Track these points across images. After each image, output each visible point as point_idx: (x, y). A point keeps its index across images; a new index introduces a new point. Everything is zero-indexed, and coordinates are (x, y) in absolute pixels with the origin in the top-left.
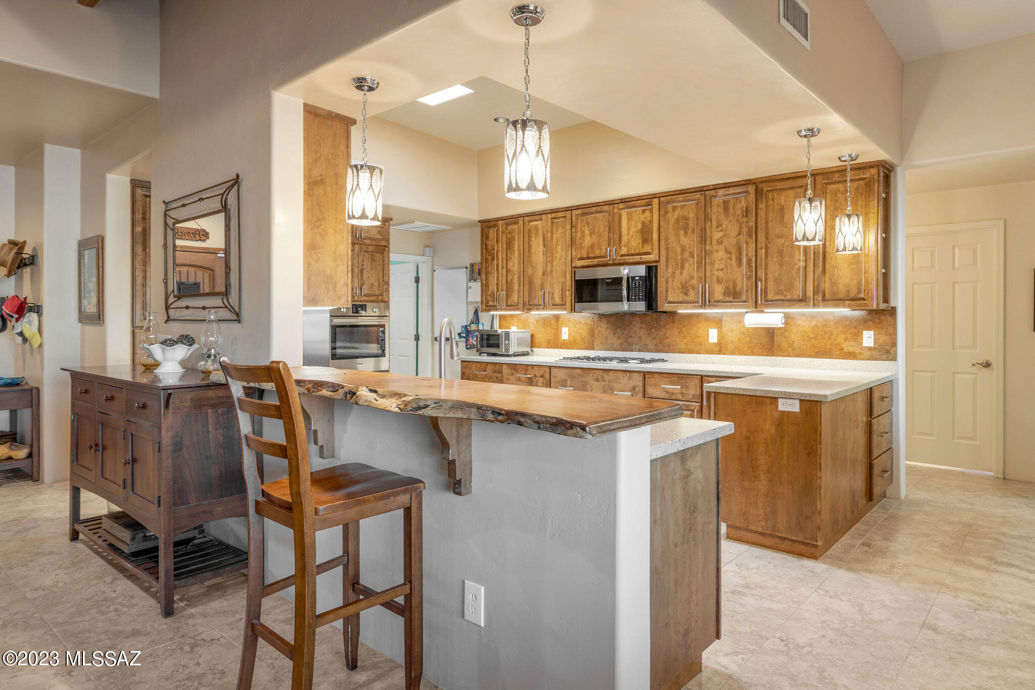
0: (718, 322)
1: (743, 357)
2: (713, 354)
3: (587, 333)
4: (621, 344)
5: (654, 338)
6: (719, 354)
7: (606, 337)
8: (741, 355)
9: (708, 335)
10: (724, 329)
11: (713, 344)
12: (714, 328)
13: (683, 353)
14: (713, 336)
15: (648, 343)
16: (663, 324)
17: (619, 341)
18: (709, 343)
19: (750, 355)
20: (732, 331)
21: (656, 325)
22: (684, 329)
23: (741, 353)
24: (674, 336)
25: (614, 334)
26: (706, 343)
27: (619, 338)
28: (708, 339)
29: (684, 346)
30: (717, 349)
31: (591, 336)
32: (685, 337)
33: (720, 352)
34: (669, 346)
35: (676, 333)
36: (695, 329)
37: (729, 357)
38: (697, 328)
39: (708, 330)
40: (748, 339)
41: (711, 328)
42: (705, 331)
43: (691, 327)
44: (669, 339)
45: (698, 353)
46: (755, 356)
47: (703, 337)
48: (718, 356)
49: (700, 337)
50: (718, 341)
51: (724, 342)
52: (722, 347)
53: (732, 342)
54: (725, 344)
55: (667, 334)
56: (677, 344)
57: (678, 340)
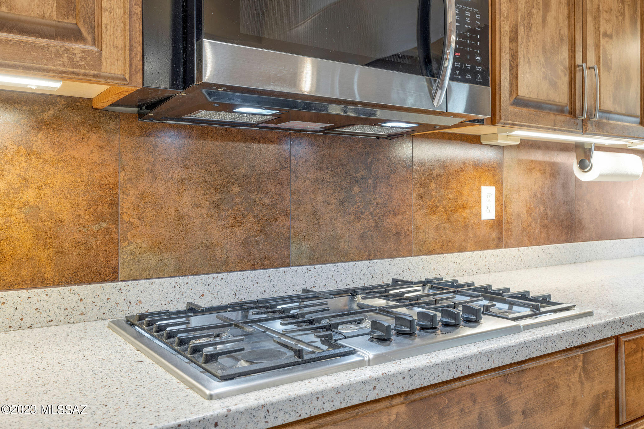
0: (495, 174)
1: (535, 248)
2: (488, 248)
3: (75, 205)
4: (245, 243)
5: (358, 216)
6: (498, 247)
7: (181, 218)
8: (531, 245)
9: (479, 202)
10: (507, 185)
11: (488, 222)
12: (491, 184)
13: (429, 253)
14: (488, 203)
15: (339, 231)
17: (240, 232)
18: (481, 222)
19: (544, 244)
20: (519, 190)
21: (362, 173)
22: (433, 186)
23: (533, 240)
24: (411, 206)
25: (216, 205)
26: (477, 221)
27: (238, 220)
28: (479, 213)
29: (432, 233)
30: (494, 235)
31: (100, 217)
32: (434, 210)
33: (500, 242)
35: (414, 199)
36: (454, 185)
37: (515, 251)
38: (459, 185)
39: (479, 191)
40: (542, 208)
41: (485, 185)
42: (474, 193)
43: (448, 181)
44: (398, 216)
45: (462, 249)
46: (551, 243)
47: (470, 208)
48: (497, 251)
49: (464, 208)
50: (496, 216)
51: (505, 218)
52: (502, 228)
53: (519, 215)
54: (508, 223)
55: (395, 203)
56: (417, 228)
57: (419, 219)
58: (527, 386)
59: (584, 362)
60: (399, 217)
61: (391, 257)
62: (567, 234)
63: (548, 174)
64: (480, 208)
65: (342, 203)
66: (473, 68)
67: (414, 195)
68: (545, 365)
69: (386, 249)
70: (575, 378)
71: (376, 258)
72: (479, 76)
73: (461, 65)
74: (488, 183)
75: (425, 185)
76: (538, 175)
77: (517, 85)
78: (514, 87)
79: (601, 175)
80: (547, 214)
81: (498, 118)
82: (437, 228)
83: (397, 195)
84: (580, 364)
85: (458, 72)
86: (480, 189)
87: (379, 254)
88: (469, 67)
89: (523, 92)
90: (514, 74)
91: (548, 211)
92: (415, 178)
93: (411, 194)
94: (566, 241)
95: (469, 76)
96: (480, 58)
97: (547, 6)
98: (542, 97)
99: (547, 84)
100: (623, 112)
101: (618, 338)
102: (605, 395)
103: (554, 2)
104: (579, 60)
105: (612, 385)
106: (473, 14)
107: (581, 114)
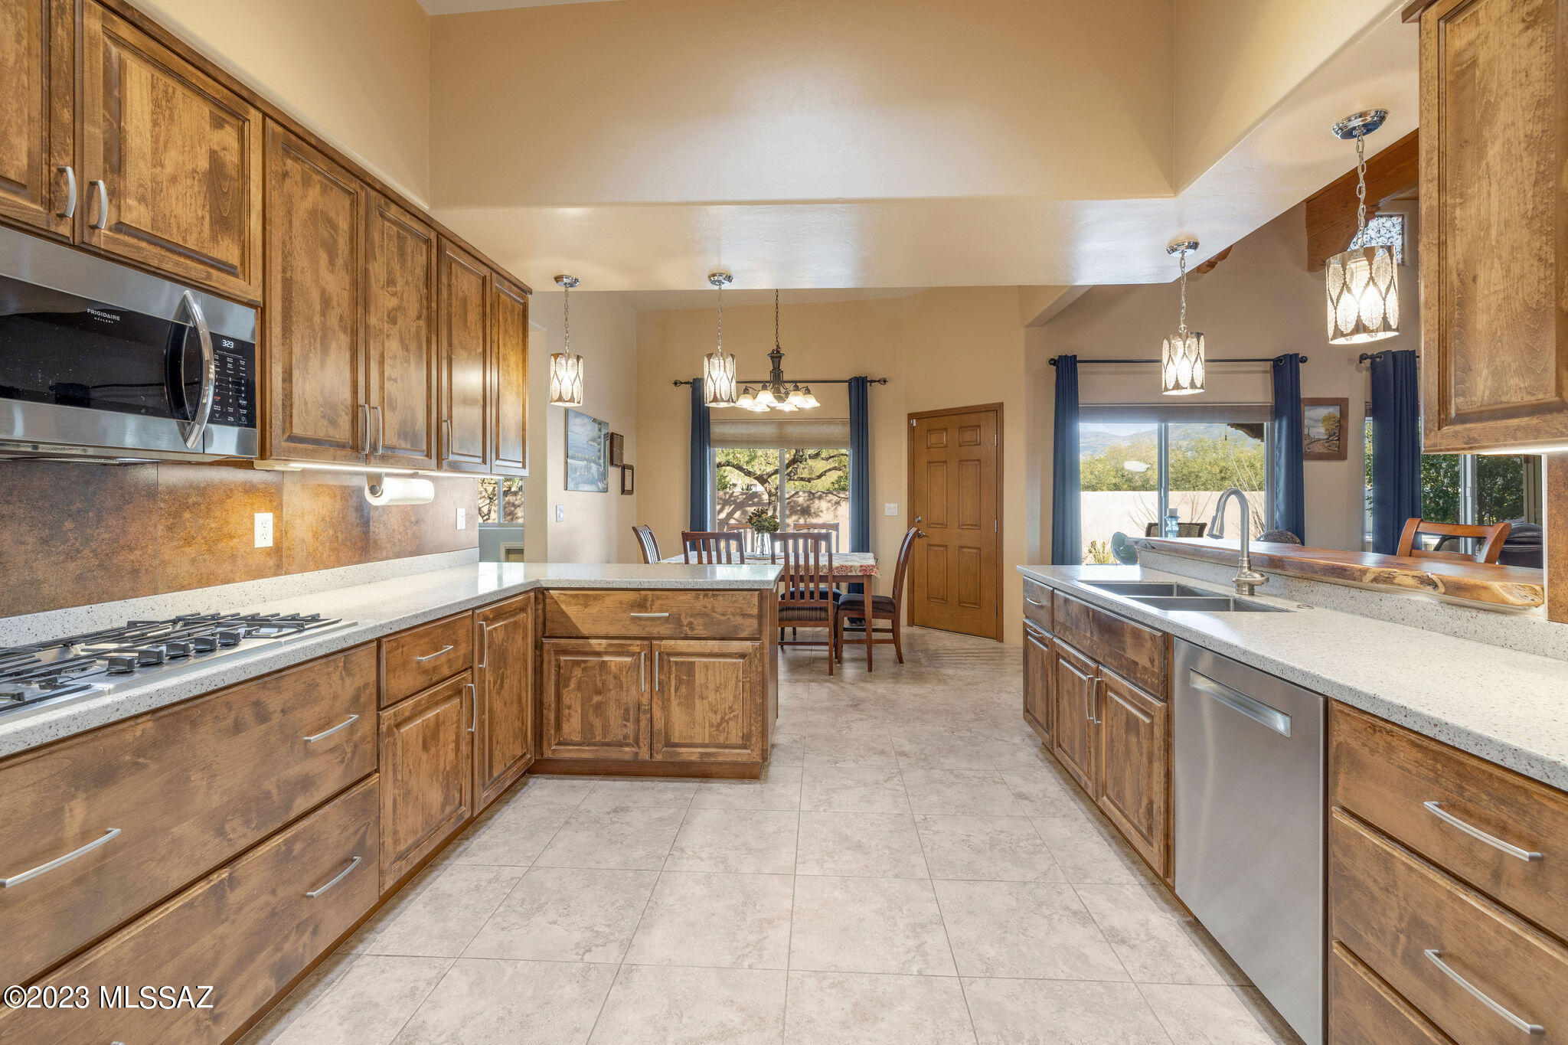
0: (272, 497)
1: (323, 571)
2: (263, 577)
5: (72, 555)
6: (276, 574)
8: (318, 569)
9: (252, 529)
10: (287, 512)
11: (263, 549)
12: (266, 511)
13: (182, 588)
14: (263, 529)
18: (254, 551)
19: (334, 567)
20: (303, 515)
22: (187, 515)
23: (320, 564)
24: (155, 539)
26: (248, 550)
28: (252, 541)
29: (187, 567)
30: (271, 563)
32: (188, 541)
33: (279, 570)
34: (135, 572)
35: (160, 531)
36: (218, 514)
37: (297, 577)
38: (225, 513)
39: (251, 518)
40: (331, 532)
41: (259, 511)
42: (245, 520)
43: (209, 509)
44: (136, 552)
45: (227, 581)
46: (343, 565)
47: (239, 536)
48: (275, 579)
49: (231, 537)
50: (274, 543)
51: (285, 545)
52: (282, 555)
53: (303, 541)
54: (289, 549)
55: (130, 537)
56: (164, 563)
57: (167, 552)
58: (287, 689)
59: (345, 663)
60: (138, 552)
61: (124, 597)
62: (361, 555)
63: (338, 498)
64: (253, 536)
65: (45, 541)
66: (236, 411)
67: (160, 527)
68: (305, 670)
69: (116, 590)
70: (336, 677)
71: (101, 600)
72: (243, 419)
73: (222, 409)
74: (263, 509)
75: (177, 515)
76: (327, 499)
77: (291, 423)
78: (288, 424)
79: (391, 500)
80: (337, 537)
81: (268, 454)
82: (193, 561)
83: (133, 527)
84: (342, 664)
85: (217, 415)
86: (253, 516)
87: (105, 596)
88: (231, 410)
89: (297, 430)
90: (288, 413)
91: (339, 534)
92: (161, 508)
93: (155, 526)
94: (360, 562)
95: (231, 419)
96: (245, 402)
97: (325, 351)
98: (321, 434)
99: (325, 422)
100: (409, 447)
101: (379, 640)
102: (366, 686)
103: (334, 346)
104: (361, 400)
105: (373, 678)
106: (236, 361)
107: (363, 449)
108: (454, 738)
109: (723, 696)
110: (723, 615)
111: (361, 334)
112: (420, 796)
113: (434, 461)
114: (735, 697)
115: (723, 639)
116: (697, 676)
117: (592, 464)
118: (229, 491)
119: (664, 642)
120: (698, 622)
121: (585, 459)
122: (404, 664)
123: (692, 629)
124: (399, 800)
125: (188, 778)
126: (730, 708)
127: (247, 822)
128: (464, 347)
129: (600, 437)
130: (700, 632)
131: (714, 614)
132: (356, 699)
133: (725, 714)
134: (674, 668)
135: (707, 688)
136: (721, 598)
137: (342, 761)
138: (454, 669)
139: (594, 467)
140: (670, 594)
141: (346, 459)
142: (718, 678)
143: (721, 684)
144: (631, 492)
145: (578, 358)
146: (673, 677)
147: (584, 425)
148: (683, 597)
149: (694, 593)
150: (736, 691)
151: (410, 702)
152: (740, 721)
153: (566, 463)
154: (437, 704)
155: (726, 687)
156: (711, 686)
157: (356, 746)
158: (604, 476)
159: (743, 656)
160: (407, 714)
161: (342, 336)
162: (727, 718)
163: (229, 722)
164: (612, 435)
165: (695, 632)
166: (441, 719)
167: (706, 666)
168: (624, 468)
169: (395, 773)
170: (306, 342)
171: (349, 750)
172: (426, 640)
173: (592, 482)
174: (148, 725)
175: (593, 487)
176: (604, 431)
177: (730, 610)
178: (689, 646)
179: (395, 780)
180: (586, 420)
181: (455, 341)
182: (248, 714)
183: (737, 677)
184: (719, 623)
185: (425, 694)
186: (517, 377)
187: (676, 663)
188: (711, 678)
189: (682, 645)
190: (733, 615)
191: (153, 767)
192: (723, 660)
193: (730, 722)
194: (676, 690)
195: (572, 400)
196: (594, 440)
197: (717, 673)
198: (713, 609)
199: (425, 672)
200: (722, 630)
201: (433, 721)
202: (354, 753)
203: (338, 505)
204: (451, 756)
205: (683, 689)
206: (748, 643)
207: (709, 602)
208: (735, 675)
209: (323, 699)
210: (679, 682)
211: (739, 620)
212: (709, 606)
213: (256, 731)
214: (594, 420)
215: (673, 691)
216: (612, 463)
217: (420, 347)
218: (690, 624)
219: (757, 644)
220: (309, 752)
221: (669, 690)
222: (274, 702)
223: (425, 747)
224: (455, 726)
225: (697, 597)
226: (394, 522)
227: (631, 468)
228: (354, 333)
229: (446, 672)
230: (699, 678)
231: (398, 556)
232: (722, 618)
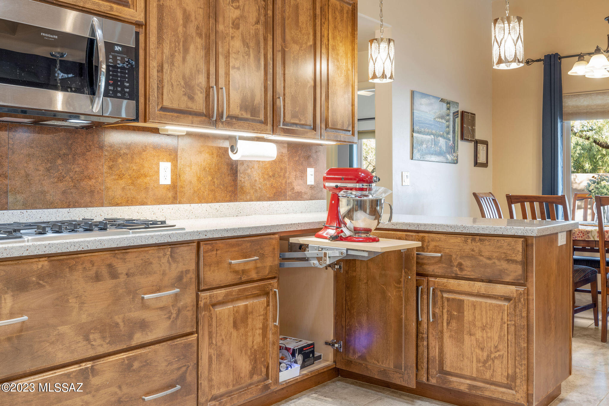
0: (171, 153)
1: (203, 205)
2: (164, 204)
5: (61, 179)
6: (173, 203)
8: (201, 202)
9: (158, 173)
10: (180, 162)
11: (165, 186)
12: (167, 161)
13: (117, 205)
14: (165, 173)
16: (79, 151)
18: (159, 186)
20: (190, 166)
21: (64, 150)
22: (120, 161)
23: (202, 200)
24: (103, 173)
26: (156, 185)
28: (158, 180)
29: (119, 192)
30: (170, 195)
32: (121, 176)
33: (175, 200)
34: (92, 192)
35: (105, 169)
36: (138, 161)
37: (186, 206)
38: (142, 161)
39: (158, 165)
40: (210, 178)
41: (163, 161)
42: (154, 166)
43: (132, 158)
44: (93, 180)
45: (143, 204)
46: (218, 202)
47: (151, 176)
48: (172, 206)
49: (146, 176)
50: (172, 182)
51: (179, 184)
52: (177, 191)
53: (191, 183)
54: (182, 187)
55: (89, 171)
56: (108, 189)
57: (109, 182)
58: (130, 261)
59: (171, 253)
61: (86, 206)
62: (231, 196)
63: (215, 155)
64: (159, 177)
65: (48, 170)
66: (123, 90)
67: (105, 167)
69: (82, 201)
70: (164, 260)
71: (74, 207)
72: (127, 94)
73: (114, 88)
74: (165, 160)
75: (114, 160)
76: (207, 155)
77: (162, 99)
78: (160, 100)
80: (214, 182)
81: (147, 118)
82: (123, 189)
83: (91, 166)
84: (169, 253)
85: (111, 92)
87: (77, 204)
88: (119, 89)
89: (167, 103)
90: (160, 91)
91: (215, 180)
92: (106, 155)
93: (103, 166)
94: (230, 201)
95: (119, 95)
96: (128, 84)
97: (186, 50)
98: (183, 107)
99: (186, 98)
100: (249, 116)
101: (199, 243)
102: (187, 272)
103: (192, 48)
104: (212, 83)
105: (193, 266)
106: (123, 59)
107: (213, 117)
108: (261, 326)
109: (489, 335)
110: (489, 258)
111: (213, 37)
112: (231, 360)
113: (269, 127)
114: (500, 337)
115: (490, 281)
116: (465, 313)
117: (440, 138)
118: (145, 148)
119: (438, 280)
120: (467, 263)
121: (432, 134)
122: (218, 263)
123: (461, 269)
124: (214, 358)
125: (67, 301)
126: (496, 347)
127: (103, 338)
128: (295, 42)
129: (448, 115)
130: (468, 273)
131: (481, 258)
132: (180, 278)
133: (491, 352)
134: (446, 304)
135: (475, 325)
136: (487, 243)
137: (169, 318)
138: (261, 275)
139: (442, 141)
140: (443, 237)
141: (202, 124)
142: (484, 317)
143: (487, 324)
144: (485, 165)
145: (389, 41)
146: (445, 311)
147: (431, 104)
148: (453, 240)
149: (463, 238)
150: (501, 331)
151: (223, 291)
152: (505, 362)
153: (412, 136)
154: (247, 298)
155: (492, 327)
156: (479, 324)
157: (179, 311)
158: (453, 149)
159: (508, 299)
160: (220, 299)
161: (198, 40)
162: (493, 356)
163: (92, 273)
164: (463, 113)
165: (464, 273)
166: (250, 309)
167: (474, 305)
168: (477, 142)
169: (210, 338)
170: (173, 45)
171: (174, 312)
172: (237, 249)
173: (440, 154)
174: (44, 263)
175: (441, 159)
176: (453, 110)
177: (495, 255)
178: (459, 285)
179: (210, 344)
180: (433, 100)
181: (288, 37)
182: (104, 271)
183: (502, 319)
184: (486, 266)
185: (236, 288)
186: (347, 63)
187: (448, 300)
188: (478, 317)
189: (453, 283)
190: (499, 259)
191: (48, 288)
192: (489, 301)
193: (496, 361)
194: (448, 324)
195: (384, 76)
196: (442, 117)
197: (484, 313)
198: (480, 253)
199: (236, 272)
200: (488, 273)
201: (242, 310)
202: (178, 315)
203: (215, 160)
204: (258, 339)
205: (454, 324)
206: (513, 288)
207: (477, 246)
208: (500, 317)
209: (155, 273)
210: (451, 317)
211: (504, 265)
212: (476, 249)
213: (109, 283)
214: (442, 100)
215: (445, 324)
216: (462, 138)
217: (258, 43)
218: (460, 265)
219: (521, 289)
220: (144, 306)
221: (443, 323)
222: (121, 268)
223: (235, 325)
224: (262, 317)
225: (466, 241)
226: (256, 174)
227: (485, 143)
228: (208, 37)
229: (254, 275)
230: (468, 315)
231: (259, 199)
232: (488, 262)
